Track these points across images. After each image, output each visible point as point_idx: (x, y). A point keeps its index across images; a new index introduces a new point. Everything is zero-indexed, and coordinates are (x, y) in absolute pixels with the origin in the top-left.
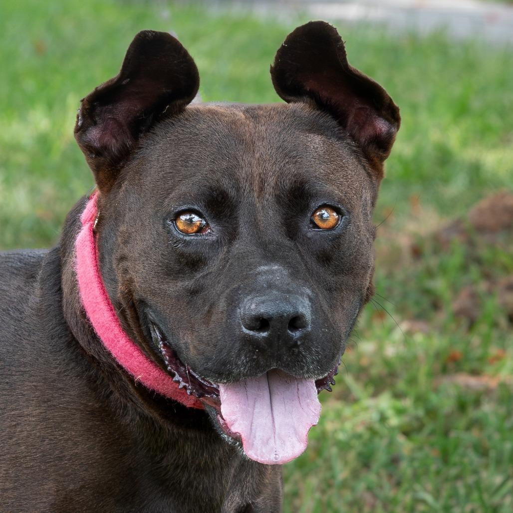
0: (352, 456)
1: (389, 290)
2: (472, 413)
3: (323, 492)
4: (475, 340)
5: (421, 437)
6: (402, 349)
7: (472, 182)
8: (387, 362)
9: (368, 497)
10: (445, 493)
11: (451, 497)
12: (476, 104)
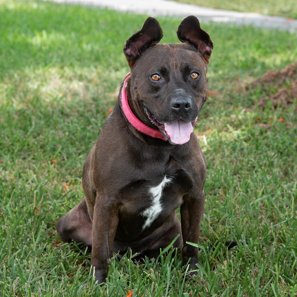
0: (230, 147)
1: (239, 99)
2: (265, 135)
3: (222, 158)
4: (265, 114)
5: (250, 142)
6: (244, 117)
7: (262, 68)
8: (239, 120)
9: (235, 160)
10: (257, 158)
11: (259, 159)
12: (263, 45)
